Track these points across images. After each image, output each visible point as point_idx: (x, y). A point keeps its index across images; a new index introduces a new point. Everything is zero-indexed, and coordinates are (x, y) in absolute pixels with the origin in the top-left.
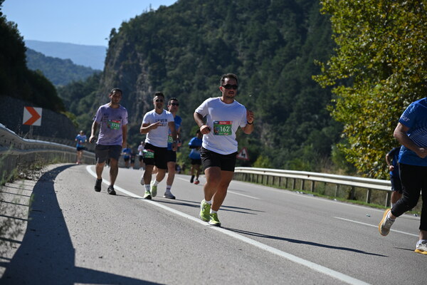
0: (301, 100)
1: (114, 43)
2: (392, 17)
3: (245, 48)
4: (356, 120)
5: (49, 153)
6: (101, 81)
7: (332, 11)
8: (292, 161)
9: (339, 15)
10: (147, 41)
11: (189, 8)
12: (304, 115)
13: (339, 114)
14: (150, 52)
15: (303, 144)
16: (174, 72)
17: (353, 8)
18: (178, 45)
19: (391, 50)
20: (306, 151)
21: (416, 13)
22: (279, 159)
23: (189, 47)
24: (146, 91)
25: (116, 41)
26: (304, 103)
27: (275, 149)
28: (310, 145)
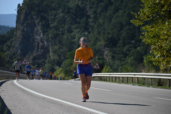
0: (124, 33)
1: (20, 12)
3: (91, 8)
4: (157, 42)
6: (15, 33)
8: (123, 67)
10: (38, 9)
12: (126, 42)
14: (40, 15)
15: (127, 57)
16: (54, 24)
18: (55, 9)
20: (129, 61)
22: (115, 66)
23: (60, 10)
24: (39, 36)
25: (21, 10)
26: (126, 35)
27: (112, 61)
28: (131, 57)
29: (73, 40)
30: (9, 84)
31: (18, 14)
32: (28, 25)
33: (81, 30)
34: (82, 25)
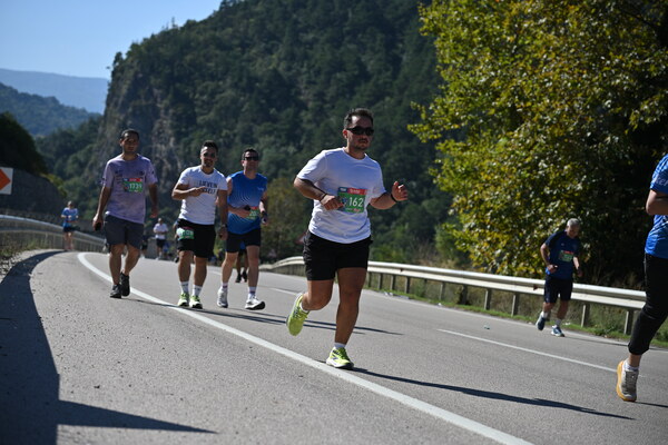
0: (392, 160)
1: (119, 74)
2: (524, 41)
3: (310, 83)
4: (471, 189)
5: (23, 234)
6: (100, 129)
7: (437, 31)
9: (446, 37)
10: (168, 71)
11: (229, 24)
13: (446, 180)
14: (172, 87)
15: (394, 223)
16: (207, 117)
17: (468, 27)
18: (213, 77)
19: (522, 89)
20: (398, 234)
21: (558, 35)
23: (229, 81)
24: (166, 145)
25: (122, 71)
26: (397, 164)
28: (404, 224)
31: (113, 80)
32: (138, 112)
33: (278, 140)
34: (284, 127)
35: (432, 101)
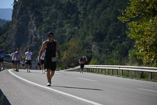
0: (111, 29)
3: (81, 5)
6: (11, 26)
8: (109, 60)
10: (33, 4)
12: (113, 36)
14: (34, 10)
15: (113, 51)
16: (46, 19)
18: (48, 5)
22: (102, 59)
23: (53, 6)
24: (33, 30)
25: (17, 6)
26: (112, 30)
27: (99, 54)
28: (117, 51)
29: (63, 34)
30: (4, 73)
31: (14, 9)
32: (23, 19)
33: (71, 25)
34: (73, 20)
35: (126, 8)
